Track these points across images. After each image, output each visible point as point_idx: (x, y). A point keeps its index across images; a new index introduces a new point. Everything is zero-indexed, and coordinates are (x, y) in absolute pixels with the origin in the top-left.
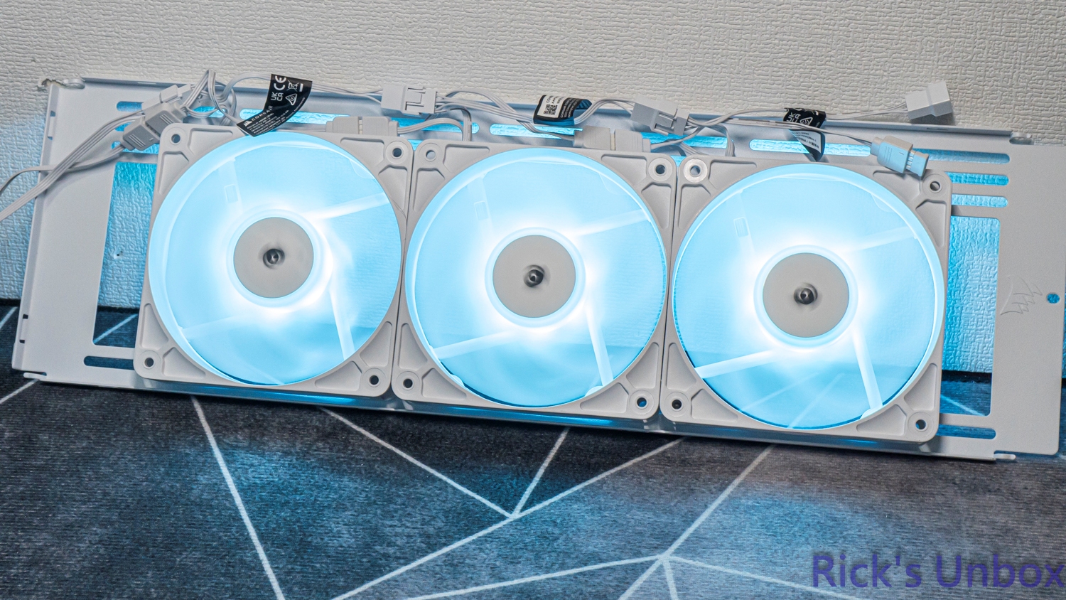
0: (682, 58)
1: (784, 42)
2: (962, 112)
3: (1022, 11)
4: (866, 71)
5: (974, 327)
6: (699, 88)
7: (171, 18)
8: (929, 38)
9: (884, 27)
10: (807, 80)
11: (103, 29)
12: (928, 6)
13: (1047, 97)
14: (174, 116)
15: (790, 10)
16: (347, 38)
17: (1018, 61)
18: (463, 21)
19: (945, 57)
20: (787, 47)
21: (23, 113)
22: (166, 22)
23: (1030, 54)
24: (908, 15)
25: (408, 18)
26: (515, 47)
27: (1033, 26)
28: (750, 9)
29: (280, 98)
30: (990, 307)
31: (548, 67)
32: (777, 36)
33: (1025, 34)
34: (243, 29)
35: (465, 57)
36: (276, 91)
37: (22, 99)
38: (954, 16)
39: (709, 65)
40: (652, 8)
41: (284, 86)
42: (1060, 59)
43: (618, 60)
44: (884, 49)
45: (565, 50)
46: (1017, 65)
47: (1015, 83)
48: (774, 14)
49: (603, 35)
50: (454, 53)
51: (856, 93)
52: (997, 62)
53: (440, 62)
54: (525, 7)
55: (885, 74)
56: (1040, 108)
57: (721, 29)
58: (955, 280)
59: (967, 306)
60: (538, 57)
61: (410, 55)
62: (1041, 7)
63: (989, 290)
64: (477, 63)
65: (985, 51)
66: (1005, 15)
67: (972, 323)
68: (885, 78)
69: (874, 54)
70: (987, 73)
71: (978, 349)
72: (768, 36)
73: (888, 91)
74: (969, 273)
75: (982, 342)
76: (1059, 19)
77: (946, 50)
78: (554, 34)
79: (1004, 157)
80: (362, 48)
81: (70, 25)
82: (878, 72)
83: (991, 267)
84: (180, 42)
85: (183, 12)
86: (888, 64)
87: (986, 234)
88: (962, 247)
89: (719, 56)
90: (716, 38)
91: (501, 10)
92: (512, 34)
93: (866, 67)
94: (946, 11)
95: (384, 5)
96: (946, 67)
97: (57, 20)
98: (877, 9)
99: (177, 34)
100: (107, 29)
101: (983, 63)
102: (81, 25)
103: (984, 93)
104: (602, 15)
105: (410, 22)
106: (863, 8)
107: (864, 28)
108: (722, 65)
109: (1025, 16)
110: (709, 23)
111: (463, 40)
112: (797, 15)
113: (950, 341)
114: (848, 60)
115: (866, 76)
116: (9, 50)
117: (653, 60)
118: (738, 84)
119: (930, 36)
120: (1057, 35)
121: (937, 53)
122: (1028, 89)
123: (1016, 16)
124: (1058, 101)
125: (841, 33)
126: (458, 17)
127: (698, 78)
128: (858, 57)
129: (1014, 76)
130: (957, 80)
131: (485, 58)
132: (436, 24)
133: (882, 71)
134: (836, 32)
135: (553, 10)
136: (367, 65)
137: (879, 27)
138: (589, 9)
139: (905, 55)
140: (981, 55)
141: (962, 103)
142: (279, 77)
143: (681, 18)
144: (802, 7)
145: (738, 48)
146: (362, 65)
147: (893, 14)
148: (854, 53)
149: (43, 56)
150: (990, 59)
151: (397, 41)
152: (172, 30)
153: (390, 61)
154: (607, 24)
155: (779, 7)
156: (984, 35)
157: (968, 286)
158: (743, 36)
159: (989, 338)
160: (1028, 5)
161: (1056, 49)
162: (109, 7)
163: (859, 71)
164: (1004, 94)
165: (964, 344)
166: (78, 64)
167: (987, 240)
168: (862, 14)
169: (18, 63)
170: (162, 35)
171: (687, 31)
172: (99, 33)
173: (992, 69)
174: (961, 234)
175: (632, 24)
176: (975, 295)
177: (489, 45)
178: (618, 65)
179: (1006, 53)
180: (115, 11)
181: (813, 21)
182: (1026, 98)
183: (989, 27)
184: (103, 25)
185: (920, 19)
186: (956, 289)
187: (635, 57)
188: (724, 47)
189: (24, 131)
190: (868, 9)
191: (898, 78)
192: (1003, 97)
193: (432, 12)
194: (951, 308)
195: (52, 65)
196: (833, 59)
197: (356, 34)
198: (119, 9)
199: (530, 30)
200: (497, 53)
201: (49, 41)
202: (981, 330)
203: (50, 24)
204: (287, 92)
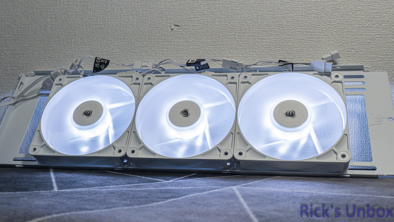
0: (241, 50)
1: (276, 42)
3: (360, 23)
4: (307, 50)
7: (67, 50)
9: (311, 33)
10: (285, 55)
12: (326, 25)
13: (375, 54)
14: (61, 74)
15: (277, 30)
16: (125, 52)
17: (362, 42)
18: (164, 43)
19: (335, 42)
22: (65, 51)
23: (366, 39)
24: (319, 28)
26: (182, 51)
27: (365, 29)
28: (263, 31)
29: (98, 66)
32: (274, 40)
33: (363, 31)
34: (90, 52)
36: (97, 63)
38: (336, 27)
39: (250, 52)
40: (229, 34)
41: (100, 61)
42: (377, 40)
44: (312, 41)
48: (272, 32)
49: (212, 44)
52: (354, 43)
54: (185, 37)
55: (314, 50)
56: (373, 59)
57: (253, 39)
59: (357, 140)
65: (349, 39)
67: (360, 147)
68: (314, 52)
69: (309, 43)
70: (351, 47)
71: (364, 159)
74: (355, 126)
75: (365, 155)
76: (374, 25)
79: (362, 77)
80: (129, 55)
81: (33, 55)
82: (311, 50)
85: (71, 48)
86: (314, 47)
87: (360, 110)
91: (177, 38)
93: (307, 48)
94: (333, 26)
95: (138, 40)
97: (29, 54)
99: (68, 55)
100: (45, 56)
101: (349, 44)
102: (37, 55)
103: (351, 55)
104: (212, 37)
105: (146, 45)
106: (303, 27)
107: (304, 34)
108: (255, 52)
109: (362, 25)
110: (249, 37)
111: (164, 50)
112: (280, 32)
113: (352, 156)
114: (300, 46)
115: (307, 52)
116: (12, 66)
118: (261, 58)
119: (328, 35)
120: (375, 31)
121: (332, 41)
122: (367, 52)
123: (358, 25)
124: (379, 55)
125: (296, 37)
126: (162, 42)
127: (246, 57)
128: (303, 45)
130: (340, 51)
132: (155, 45)
134: (294, 37)
135: (195, 37)
136: (131, 61)
137: (309, 33)
138: (207, 36)
139: (320, 43)
140: (348, 41)
142: (98, 58)
144: (281, 29)
147: (314, 28)
149: (23, 67)
150: (351, 42)
151: (141, 52)
152: (66, 54)
154: (213, 40)
155: (273, 29)
159: (367, 153)
160: (362, 21)
161: (375, 36)
162: (47, 48)
163: (304, 50)
164: (359, 54)
165: (357, 157)
166: (34, 69)
168: (303, 29)
169: (15, 70)
170: (63, 56)
172: (42, 57)
173: (353, 45)
174: (350, 110)
176: (359, 135)
178: (218, 55)
179: (357, 39)
180: (49, 49)
181: (286, 33)
182: (367, 55)
184: (44, 54)
185: (324, 29)
190: (305, 27)
191: (318, 51)
192: (358, 56)
195: (26, 70)
197: (128, 51)
201: (26, 62)
202: (363, 150)
203: (27, 55)
204: (101, 64)
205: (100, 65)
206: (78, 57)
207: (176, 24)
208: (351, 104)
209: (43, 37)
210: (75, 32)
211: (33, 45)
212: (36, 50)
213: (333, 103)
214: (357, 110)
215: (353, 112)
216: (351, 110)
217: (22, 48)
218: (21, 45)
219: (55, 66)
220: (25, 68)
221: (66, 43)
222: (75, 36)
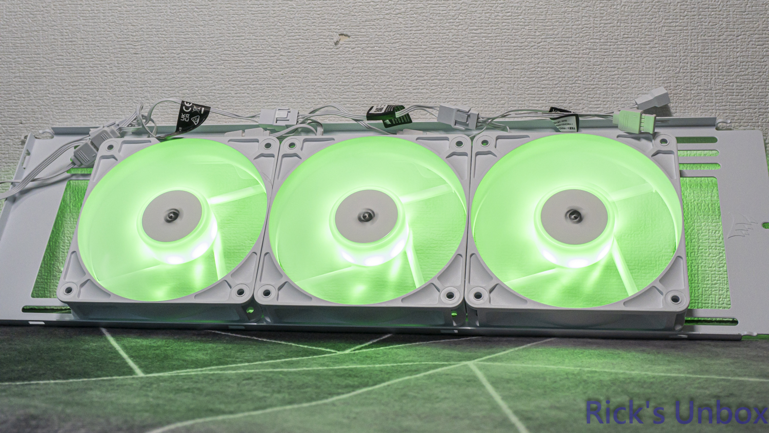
0: (473, 86)
1: (545, 69)
2: (678, 111)
3: (711, 34)
4: (604, 86)
5: (710, 282)
6: (486, 107)
7: (118, 84)
8: (647, 58)
9: (614, 53)
10: (563, 95)
11: (70, 96)
12: (643, 36)
13: (738, 95)
15: (547, 46)
16: (239, 89)
17: (713, 70)
18: (319, 71)
19: (660, 71)
20: (547, 73)
21: (9, 163)
22: (114, 87)
23: (721, 65)
24: (630, 43)
25: (281, 71)
26: (355, 87)
27: (720, 44)
28: (518, 48)
29: (187, 120)
30: (720, 264)
31: (378, 99)
32: (540, 65)
33: (715, 50)
35: (320, 96)
36: (185, 113)
37: (10, 152)
38: (663, 41)
39: (493, 90)
40: (450, 52)
41: (190, 109)
42: (743, 67)
43: (428, 91)
44: (616, 69)
45: (391, 86)
46: (713, 73)
47: (713, 86)
48: (536, 50)
49: (417, 74)
50: (312, 94)
51: (599, 102)
52: (698, 72)
53: (303, 101)
54: (362, 58)
55: (619, 87)
56: (734, 104)
57: (499, 63)
58: (689, 244)
59: (702, 264)
60: (371, 93)
61: (282, 98)
62: (723, 30)
63: (717, 251)
64: (328, 100)
65: (689, 65)
66: (699, 38)
67: (708, 279)
68: (619, 90)
69: (609, 73)
70: (692, 81)
71: (715, 300)
72: (532, 65)
73: (622, 99)
74: (700, 237)
75: (718, 294)
76: (738, 38)
77: (660, 66)
78: (382, 75)
79: (713, 140)
80: (248, 95)
81: (49, 95)
82: (613, 86)
83: (716, 231)
84: (123, 101)
85: (127, 80)
86: (620, 80)
87: (708, 204)
88: (691, 215)
89: (499, 82)
90: (496, 70)
91: (345, 61)
92: (353, 78)
93: (605, 83)
94: (657, 38)
95: (265, 64)
96: (662, 78)
97: (40, 92)
98: (608, 40)
99: (122, 95)
100: (73, 95)
101: (688, 74)
102: (57, 94)
103: (692, 96)
104: (415, 59)
105: (282, 74)
106: (598, 40)
107: (600, 54)
108: (502, 89)
109: (713, 38)
110: (490, 60)
111: (319, 84)
112: (552, 49)
113: (693, 295)
114: (591, 78)
115: (605, 90)
116: (5, 117)
117: (453, 90)
118: (514, 102)
119: (647, 57)
120: (738, 50)
121: (654, 69)
122: (724, 90)
123: (707, 38)
124: (747, 97)
125: (584, 60)
126: (315, 69)
127: (485, 100)
128: (597, 76)
129: (712, 82)
130: (671, 88)
131: (334, 96)
132: (300, 74)
133: (616, 85)
134: (580, 59)
135: (381, 58)
136: (251, 107)
137: (610, 53)
138: (407, 56)
139: (631, 72)
140: (686, 68)
141: (677, 104)
142: (187, 103)
143: (470, 57)
144: (555, 43)
145: (512, 76)
146: (248, 108)
147: (619, 43)
148: (595, 73)
149: (28, 119)
150: (692, 70)
151: (273, 88)
152: (118, 93)
153: (267, 103)
154: (419, 66)
155: (539, 45)
156: (686, 53)
157: (700, 248)
158: (515, 67)
159: (722, 291)
160: (714, 30)
161: (739, 60)
162: (76, 80)
163: (600, 86)
164: (707, 95)
165: (703, 297)
166: (51, 123)
167: (709, 209)
168: (598, 45)
169: (10, 125)
170: (111, 97)
171: (475, 66)
172: (68, 99)
173: (695, 77)
175: (437, 65)
176: (707, 255)
177: (337, 87)
178: (428, 94)
179: (703, 65)
180: (81, 83)
181: (564, 52)
182: (723, 97)
183: (689, 47)
184: (71, 93)
185: (639, 45)
186: (691, 251)
187: (440, 88)
188: (502, 76)
189: (8, 176)
190: (601, 41)
191: (628, 89)
192: (706, 98)
193: (297, 66)
194: (689, 267)
195: (33, 125)
196: (580, 79)
197: (245, 86)
198: (84, 81)
199: (366, 74)
200: (343, 92)
201: (33, 108)
202: (715, 284)
203: (35, 95)
204: (192, 114)
205: (190, 117)
206: (143, 99)
207: (341, 31)
208: (692, 194)
209: (69, 58)
210: (136, 47)
211: (48, 74)
212: (55, 84)
213: (657, 193)
214: (702, 205)
215: (696, 209)
216: (691, 206)
217: (25, 80)
218: (21, 74)
219: (95, 116)
220: (32, 121)
221: (117, 70)
222: (135, 55)
